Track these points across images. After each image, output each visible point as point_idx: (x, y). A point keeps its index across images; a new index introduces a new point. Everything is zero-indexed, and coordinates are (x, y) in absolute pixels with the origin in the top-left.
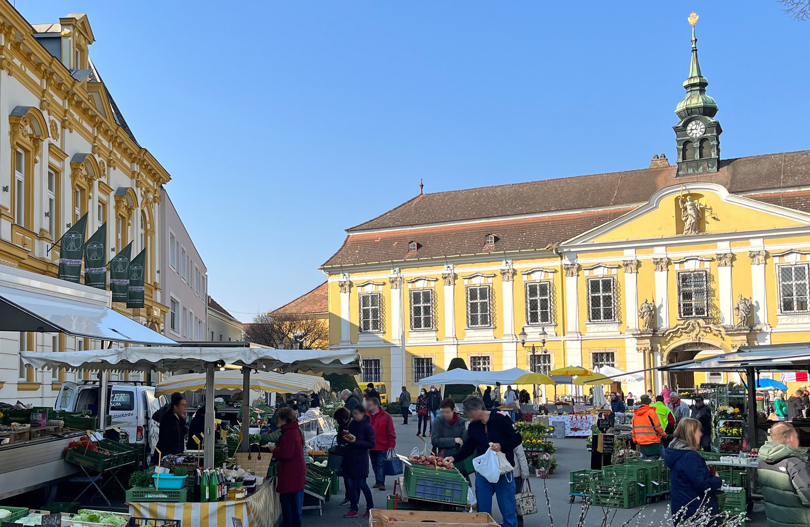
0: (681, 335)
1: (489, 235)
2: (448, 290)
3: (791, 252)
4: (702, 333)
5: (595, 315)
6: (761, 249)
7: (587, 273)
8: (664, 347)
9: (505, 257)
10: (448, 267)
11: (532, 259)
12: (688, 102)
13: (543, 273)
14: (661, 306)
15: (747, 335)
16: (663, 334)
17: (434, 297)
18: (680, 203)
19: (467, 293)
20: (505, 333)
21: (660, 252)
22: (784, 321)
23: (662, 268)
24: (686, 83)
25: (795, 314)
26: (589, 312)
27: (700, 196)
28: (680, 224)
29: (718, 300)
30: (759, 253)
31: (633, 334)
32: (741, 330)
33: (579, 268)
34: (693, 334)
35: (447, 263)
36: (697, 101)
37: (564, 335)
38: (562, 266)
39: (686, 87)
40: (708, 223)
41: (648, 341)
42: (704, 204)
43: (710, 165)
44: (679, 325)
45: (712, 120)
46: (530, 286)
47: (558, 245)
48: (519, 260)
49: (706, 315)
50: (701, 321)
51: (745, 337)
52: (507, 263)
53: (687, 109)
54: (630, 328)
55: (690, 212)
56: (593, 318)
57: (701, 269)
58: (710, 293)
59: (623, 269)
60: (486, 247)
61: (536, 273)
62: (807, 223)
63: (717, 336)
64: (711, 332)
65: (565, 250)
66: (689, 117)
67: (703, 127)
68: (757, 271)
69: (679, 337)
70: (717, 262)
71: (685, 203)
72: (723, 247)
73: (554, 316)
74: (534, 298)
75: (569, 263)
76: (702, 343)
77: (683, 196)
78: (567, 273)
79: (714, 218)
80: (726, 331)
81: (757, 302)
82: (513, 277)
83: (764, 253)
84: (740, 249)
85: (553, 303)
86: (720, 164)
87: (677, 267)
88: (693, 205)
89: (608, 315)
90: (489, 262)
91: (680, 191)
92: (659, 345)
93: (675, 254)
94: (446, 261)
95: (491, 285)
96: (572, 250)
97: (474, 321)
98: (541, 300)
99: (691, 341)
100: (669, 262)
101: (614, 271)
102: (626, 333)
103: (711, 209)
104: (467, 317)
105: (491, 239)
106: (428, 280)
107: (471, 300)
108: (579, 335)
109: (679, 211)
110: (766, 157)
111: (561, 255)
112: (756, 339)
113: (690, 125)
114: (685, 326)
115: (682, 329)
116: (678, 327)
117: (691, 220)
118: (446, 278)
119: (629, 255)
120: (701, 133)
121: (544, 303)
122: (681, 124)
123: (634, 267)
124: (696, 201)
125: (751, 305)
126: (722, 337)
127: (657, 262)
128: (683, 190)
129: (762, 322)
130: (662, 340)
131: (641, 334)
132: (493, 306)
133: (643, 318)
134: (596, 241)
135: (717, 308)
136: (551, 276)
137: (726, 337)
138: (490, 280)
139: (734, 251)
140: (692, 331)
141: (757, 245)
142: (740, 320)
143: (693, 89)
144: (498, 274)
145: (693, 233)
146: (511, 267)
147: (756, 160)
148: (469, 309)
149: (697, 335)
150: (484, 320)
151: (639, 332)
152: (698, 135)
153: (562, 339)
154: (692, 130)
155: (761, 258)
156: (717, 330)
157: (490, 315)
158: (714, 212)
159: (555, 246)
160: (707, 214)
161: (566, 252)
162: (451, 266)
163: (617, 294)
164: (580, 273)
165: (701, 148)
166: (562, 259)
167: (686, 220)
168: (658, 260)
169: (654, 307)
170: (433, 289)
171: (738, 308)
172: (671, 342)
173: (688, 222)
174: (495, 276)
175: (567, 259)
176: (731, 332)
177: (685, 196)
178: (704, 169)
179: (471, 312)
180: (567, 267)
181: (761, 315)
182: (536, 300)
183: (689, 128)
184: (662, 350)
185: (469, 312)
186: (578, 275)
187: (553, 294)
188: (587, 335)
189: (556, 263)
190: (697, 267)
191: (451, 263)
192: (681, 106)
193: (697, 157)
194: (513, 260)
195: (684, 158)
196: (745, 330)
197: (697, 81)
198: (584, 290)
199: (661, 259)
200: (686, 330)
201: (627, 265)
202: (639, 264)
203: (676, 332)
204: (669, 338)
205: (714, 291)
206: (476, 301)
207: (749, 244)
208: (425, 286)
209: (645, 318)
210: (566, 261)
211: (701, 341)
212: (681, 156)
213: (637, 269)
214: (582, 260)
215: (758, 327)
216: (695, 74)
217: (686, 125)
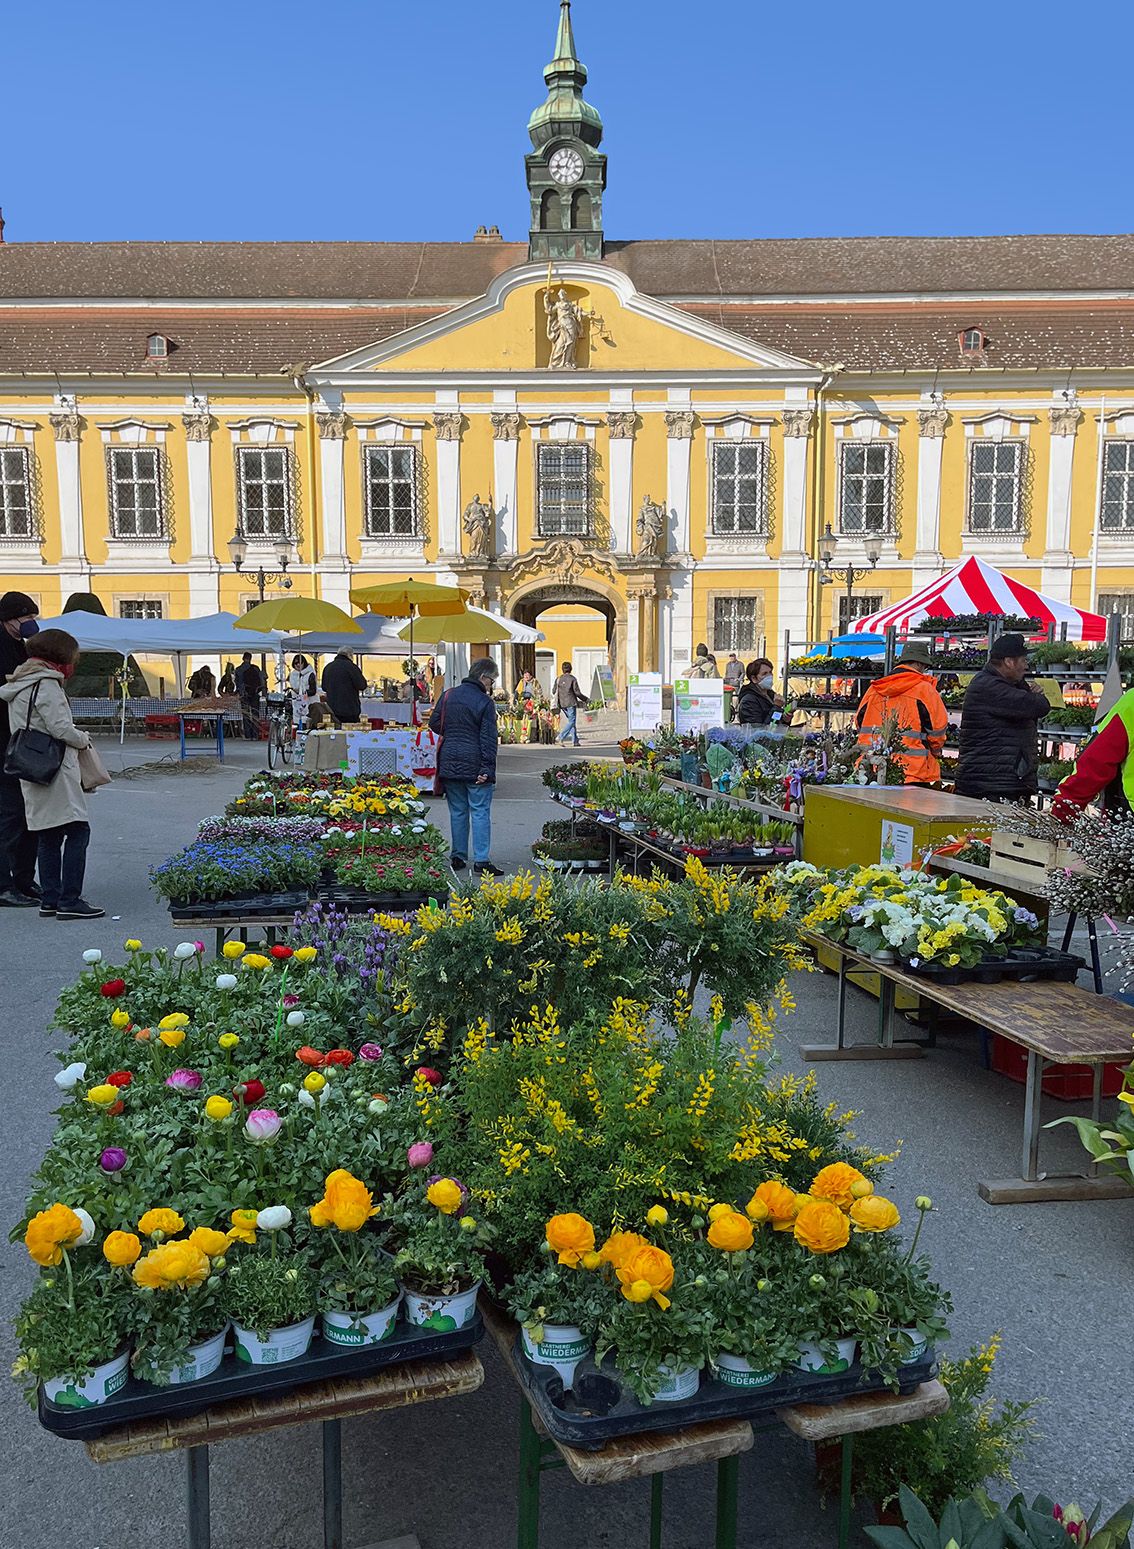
0: (539, 570)
1: (156, 334)
2: (65, 454)
3: (736, 418)
4: (576, 566)
5: (379, 523)
6: (685, 408)
7: (362, 434)
8: (508, 592)
9: (191, 387)
10: (64, 400)
11: (251, 396)
12: (554, 108)
13: (274, 429)
14: (505, 510)
15: (656, 572)
16: (507, 567)
17: (34, 466)
18: (545, 300)
19: (110, 461)
20: (195, 552)
21: (504, 401)
22: (716, 549)
23: (508, 435)
24: (549, 70)
25: (736, 537)
26: (367, 514)
27: (582, 292)
28: (543, 346)
29: (607, 504)
30: (681, 417)
31: (450, 565)
32: (646, 563)
33: (348, 423)
34: (561, 569)
35: (60, 390)
36: (569, 108)
37: (316, 562)
38: (312, 417)
39: (548, 80)
40: (594, 349)
41: (479, 579)
42: (589, 310)
43: (589, 245)
44: (537, 549)
45: (596, 152)
46: (245, 454)
47: (304, 368)
48: (223, 396)
49: (584, 532)
50: (576, 544)
51: (651, 577)
52: (196, 400)
53: (552, 122)
54: (445, 552)
55: (562, 322)
56: (375, 530)
57: (580, 439)
58: (593, 489)
59: (434, 430)
60: (149, 362)
61: (257, 428)
62: (766, 365)
63: (603, 573)
64: (593, 564)
65: (319, 382)
66: (554, 139)
67: (579, 163)
68: (677, 451)
69: (535, 574)
70: (608, 429)
71: (554, 304)
72: (620, 400)
73: (296, 521)
74: (254, 482)
75: (326, 410)
76: (574, 587)
77: (552, 287)
78: (322, 431)
79: (606, 339)
80: (619, 565)
81: (673, 511)
82: (209, 432)
83: (692, 417)
84: (651, 407)
85: (295, 493)
86: (607, 248)
87: (536, 433)
88: (570, 309)
89: (404, 524)
90: (157, 396)
91: (545, 275)
92: (498, 588)
93: (534, 408)
94: (56, 385)
95: (162, 448)
96: (334, 383)
97: (126, 523)
98: (271, 486)
99: (556, 582)
100: (521, 424)
101: (417, 434)
102: (438, 562)
103: (601, 320)
104: (112, 515)
105: (159, 346)
106: (18, 427)
107: (118, 477)
108: (347, 562)
109: (544, 318)
110: (683, 243)
111: (310, 393)
112: (669, 583)
113: (556, 157)
114: (548, 551)
115: (542, 557)
116: (536, 553)
117: (564, 340)
118: (58, 424)
119: (446, 402)
120: (575, 177)
121: (276, 493)
122: (539, 152)
123: (455, 427)
124: (574, 303)
125: (664, 516)
126: (611, 576)
127: (499, 421)
128: (552, 276)
129: (680, 549)
130: (504, 578)
131: (467, 564)
132: (167, 493)
133: (470, 532)
134: (384, 367)
135: (605, 521)
136: (289, 435)
137: (618, 577)
138: (160, 436)
139: (639, 409)
140: (559, 562)
141: (678, 399)
142: (645, 543)
143: (562, 83)
144: (178, 424)
145: (568, 367)
146: (205, 411)
147: (667, 247)
148: (115, 497)
149: (567, 570)
150: (149, 524)
151: (462, 562)
152: (570, 180)
153: (313, 569)
154: (558, 167)
155: (686, 425)
156: (603, 563)
157: (161, 513)
158: (607, 326)
159: (298, 369)
160: (593, 330)
161: (322, 386)
162: (69, 397)
163: (421, 483)
164: (348, 433)
165: (574, 207)
166: (312, 401)
167: (555, 340)
168: (502, 417)
169: (492, 510)
170: (30, 448)
171: (642, 521)
172: (521, 583)
173: (560, 341)
174: (170, 428)
175: (322, 400)
176: (628, 566)
177: (556, 288)
178: (578, 252)
179: (121, 504)
180: (323, 417)
181: (680, 536)
182: (260, 486)
183: (554, 163)
184: (504, 597)
185: (115, 504)
186: (345, 438)
187: (294, 474)
188: (361, 562)
189: (300, 409)
190: (573, 437)
191: (70, 390)
192: (539, 116)
193: (567, 225)
194: (209, 395)
195: (543, 224)
196: (653, 562)
197: (570, 67)
198: (358, 470)
199: (507, 415)
200: (547, 560)
201: (441, 423)
202: (464, 424)
203: (530, 564)
204: (516, 574)
205: (600, 486)
206: (130, 481)
207: (664, 398)
208: (11, 439)
209: (474, 533)
210: (321, 406)
211: (575, 582)
212: (538, 221)
213: (461, 434)
214: (353, 407)
215: (674, 558)
216: (567, 54)
217: (549, 154)
